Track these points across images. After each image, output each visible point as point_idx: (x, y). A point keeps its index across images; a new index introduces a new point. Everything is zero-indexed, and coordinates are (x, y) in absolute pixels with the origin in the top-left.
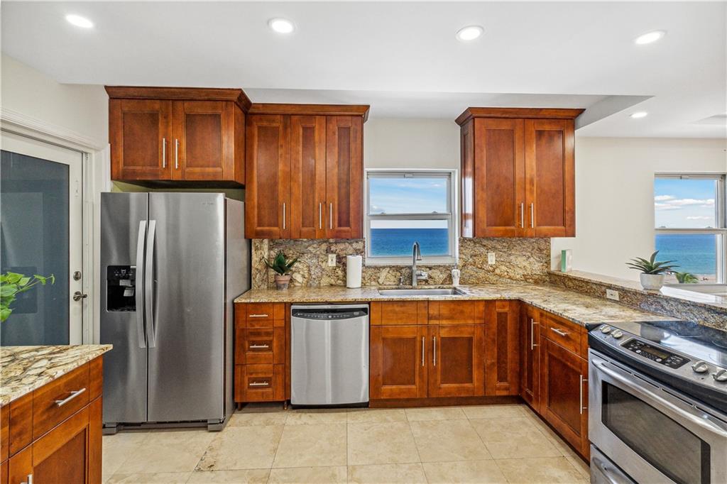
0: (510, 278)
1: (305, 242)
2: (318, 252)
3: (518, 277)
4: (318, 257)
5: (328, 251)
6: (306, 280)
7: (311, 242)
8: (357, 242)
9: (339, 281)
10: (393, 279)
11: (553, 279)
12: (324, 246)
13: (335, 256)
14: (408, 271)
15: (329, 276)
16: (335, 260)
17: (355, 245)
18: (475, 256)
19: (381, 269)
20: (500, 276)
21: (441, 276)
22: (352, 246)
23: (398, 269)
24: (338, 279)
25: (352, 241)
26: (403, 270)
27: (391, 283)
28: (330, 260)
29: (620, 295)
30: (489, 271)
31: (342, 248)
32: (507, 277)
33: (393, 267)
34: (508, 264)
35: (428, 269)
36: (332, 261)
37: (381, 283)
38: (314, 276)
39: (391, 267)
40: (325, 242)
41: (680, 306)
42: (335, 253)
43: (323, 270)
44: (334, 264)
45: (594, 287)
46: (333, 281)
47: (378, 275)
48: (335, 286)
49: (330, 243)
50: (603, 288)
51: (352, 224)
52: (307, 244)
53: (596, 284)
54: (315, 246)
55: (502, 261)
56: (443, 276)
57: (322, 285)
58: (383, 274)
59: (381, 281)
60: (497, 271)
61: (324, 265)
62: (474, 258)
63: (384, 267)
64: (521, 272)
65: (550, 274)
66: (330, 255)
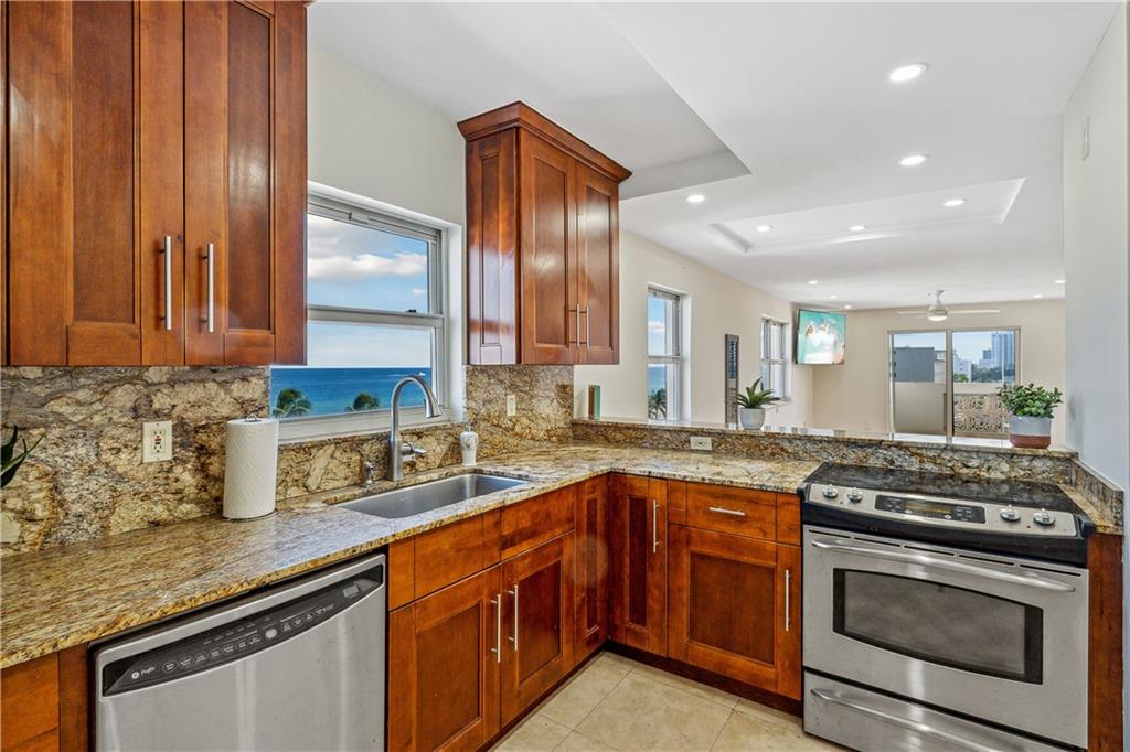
0: (532, 438)
1: (35, 382)
2: (97, 419)
3: (541, 434)
4: (99, 435)
5: (141, 412)
6: (35, 528)
7: (64, 383)
8: (244, 379)
9: (186, 507)
10: (342, 472)
11: (579, 432)
12: (124, 396)
13: (167, 426)
14: (377, 446)
15: (147, 497)
16: (168, 439)
17: (237, 389)
18: (490, 402)
19: (314, 451)
20: (521, 436)
21: (438, 449)
22: (228, 391)
23: (355, 444)
24: (181, 501)
25: (228, 377)
26: (366, 447)
27: (337, 484)
28: (148, 441)
29: (713, 442)
30: (507, 430)
31: (192, 398)
32: (529, 436)
33: (345, 440)
34: (530, 414)
35: (415, 438)
36: (157, 444)
37: (313, 488)
38: (77, 508)
39: (337, 443)
40: (131, 381)
41: (808, 446)
42: (168, 416)
43: (121, 478)
44: (167, 454)
45: (667, 435)
46: (160, 512)
47: (306, 467)
48: (167, 524)
49: (148, 385)
50: (684, 436)
51: (279, 322)
52: (41, 391)
53: (670, 431)
54: (82, 395)
55: (524, 410)
56: (441, 449)
57: (114, 532)
58: (320, 461)
59: (312, 483)
60: (518, 429)
61: (122, 462)
62: (489, 406)
63: (321, 445)
64: (544, 425)
65: (574, 424)
66: (149, 427)
